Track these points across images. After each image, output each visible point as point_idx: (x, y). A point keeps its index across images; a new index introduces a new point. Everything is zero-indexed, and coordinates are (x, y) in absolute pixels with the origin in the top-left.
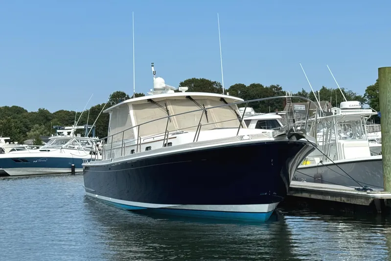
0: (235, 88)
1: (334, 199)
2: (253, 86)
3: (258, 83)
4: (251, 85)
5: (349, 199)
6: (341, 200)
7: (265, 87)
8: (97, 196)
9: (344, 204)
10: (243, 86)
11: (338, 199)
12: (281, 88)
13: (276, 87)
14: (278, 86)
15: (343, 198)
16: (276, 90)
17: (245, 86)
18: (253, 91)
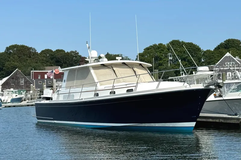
0: (45, 52)
1: (214, 121)
2: (58, 51)
3: (62, 49)
4: (56, 50)
5: (225, 120)
6: (220, 121)
7: (66, 52)
8: (55, 121)
9: (222, 123)
10: (51, 51)
11: (217, 121)
12: (78, 53)
13: (74, 52)
14: (76, 51)
15: (221, 120)
16: (74, 54)
17: (52, 51)
18: (58, 54)
